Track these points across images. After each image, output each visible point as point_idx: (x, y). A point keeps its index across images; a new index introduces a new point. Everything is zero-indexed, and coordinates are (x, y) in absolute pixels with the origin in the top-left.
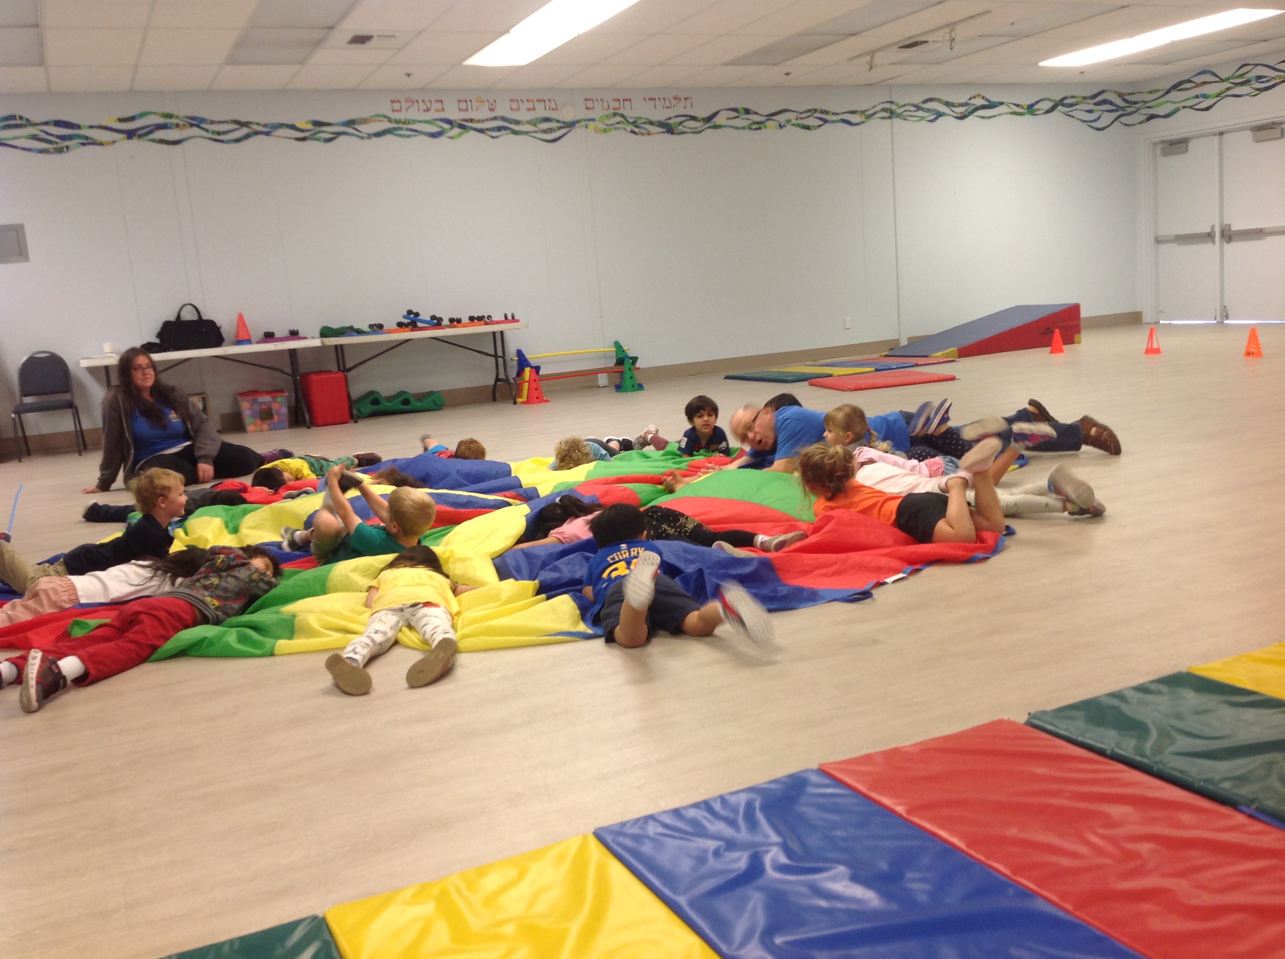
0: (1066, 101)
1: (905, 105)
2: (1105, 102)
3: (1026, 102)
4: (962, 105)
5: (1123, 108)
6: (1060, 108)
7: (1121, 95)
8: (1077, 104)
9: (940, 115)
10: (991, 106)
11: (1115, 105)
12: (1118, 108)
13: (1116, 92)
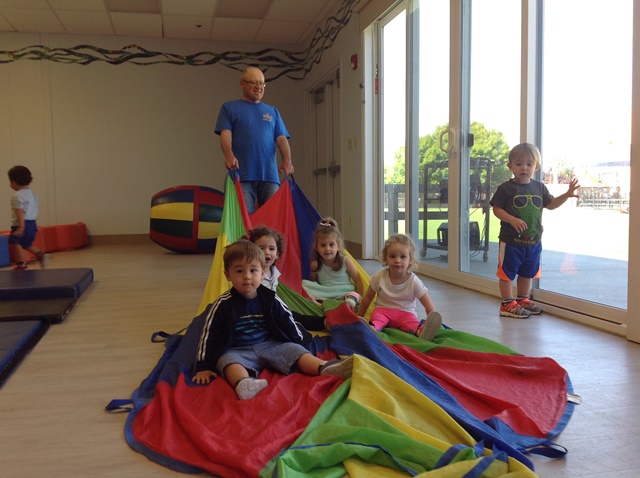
0: (229, 56)
1: (56, 50)
2: (271, 58)
3: (185, 53)
4: (117, 52)
5: (290, 65)
6: (222, 60)
7: (287, 54)
8: (240, 58)
9: (92, 59)
10: (147, 54)
11: (282, 62)
12: (284, 64)
13: (282, 51)
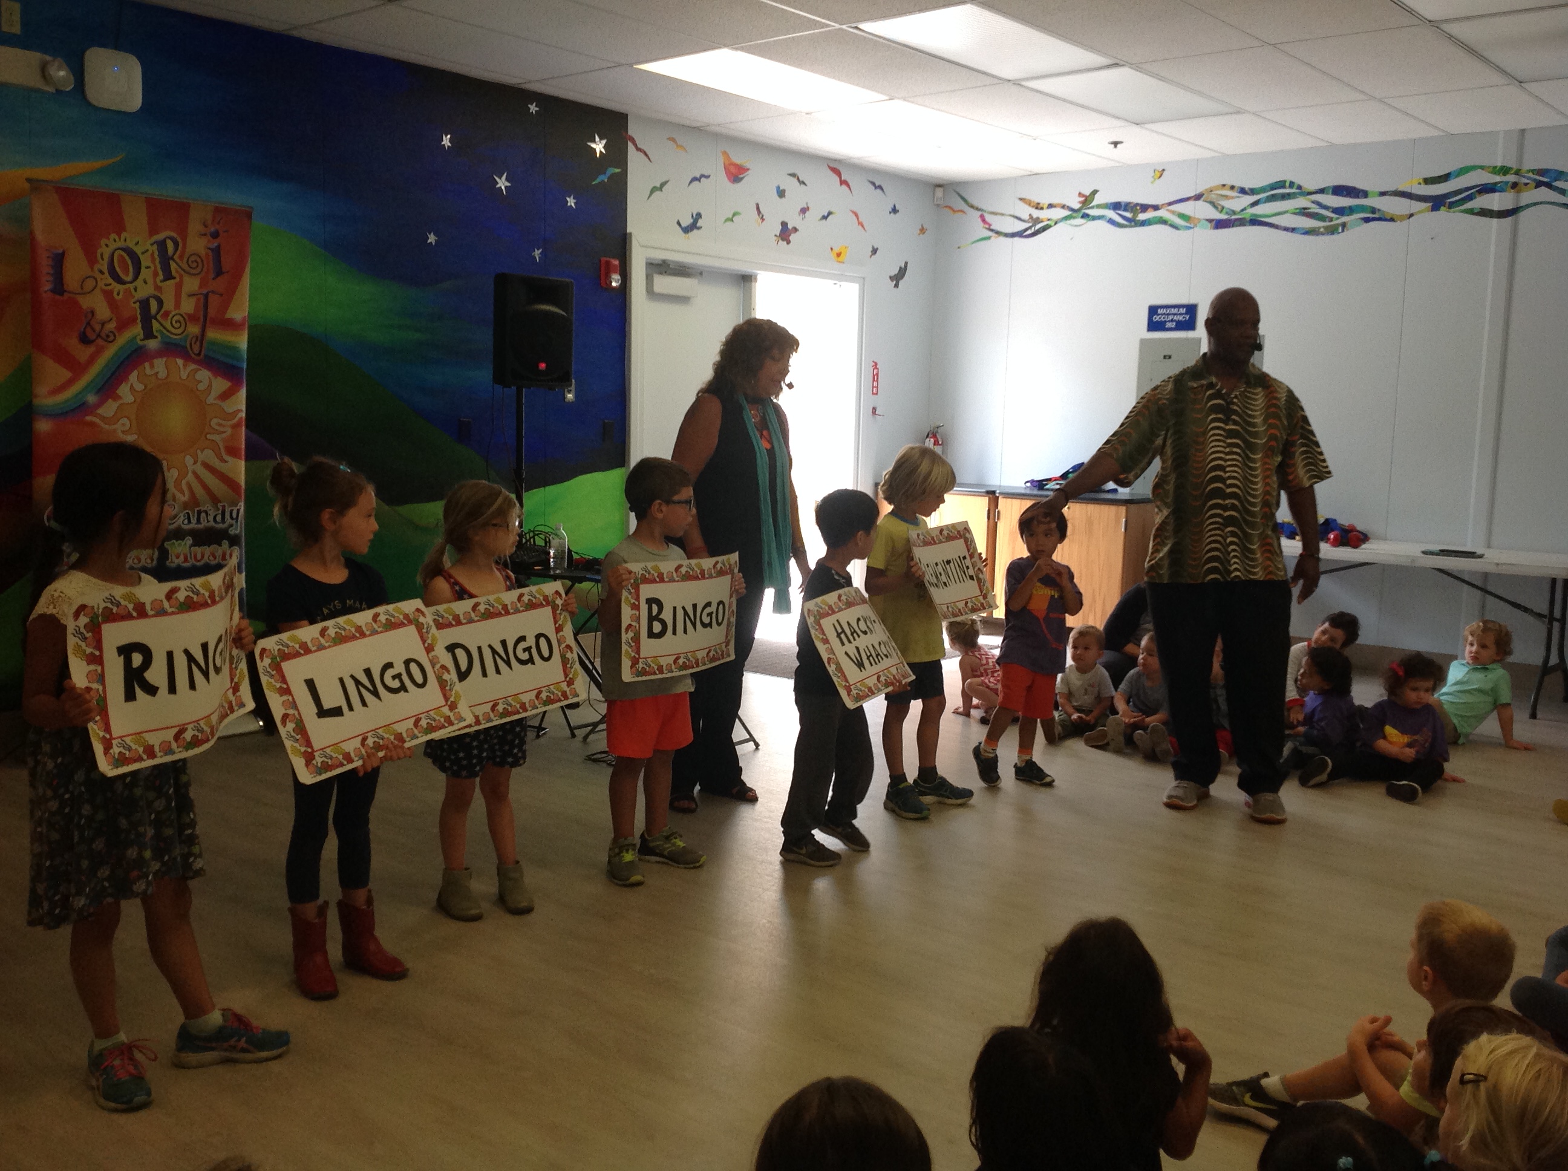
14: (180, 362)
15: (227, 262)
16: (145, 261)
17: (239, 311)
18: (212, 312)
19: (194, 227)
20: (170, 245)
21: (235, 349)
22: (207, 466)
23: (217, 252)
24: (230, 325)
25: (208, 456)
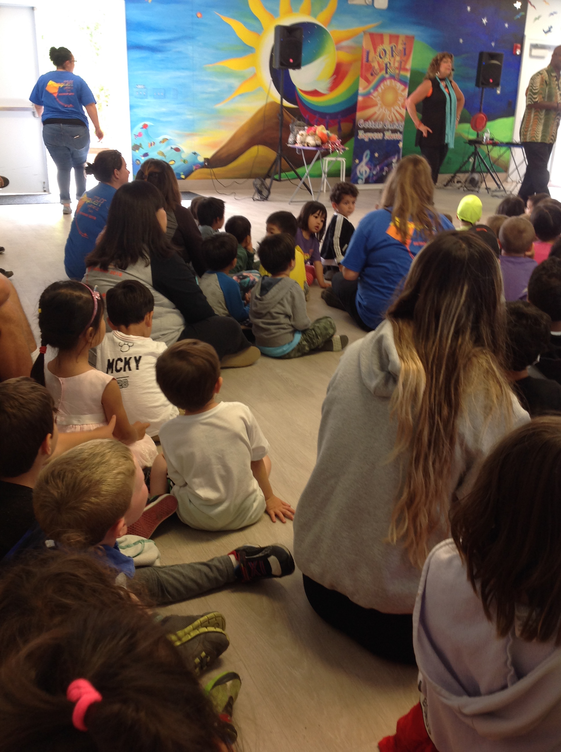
14: (393, 81)
15: (407, 52)
16: (387, 52)
17: (408, 66)
18: (402, 67)
19: (400, 42)
20: (394, 48)
21: (406, 77)
22: (397, 111)
23: (405, 49)
24: (406, 70)
25: (397, 108)
